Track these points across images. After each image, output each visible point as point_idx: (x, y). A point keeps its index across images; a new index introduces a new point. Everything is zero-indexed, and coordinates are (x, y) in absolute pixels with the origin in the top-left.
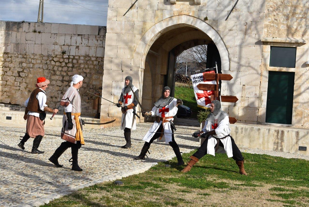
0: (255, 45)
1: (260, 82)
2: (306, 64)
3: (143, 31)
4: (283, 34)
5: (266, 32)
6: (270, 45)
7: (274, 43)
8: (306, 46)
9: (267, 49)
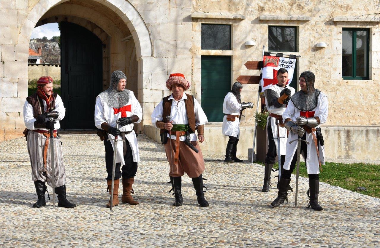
0: (183, 23)
1: (192, 70)
2: (246, 44)
3: (29, 6)
4: (216, 8)
5: (195, 5)
6: (201, 21)
7: (205, 20)
8: (244, 22)
9: (198, 27)
